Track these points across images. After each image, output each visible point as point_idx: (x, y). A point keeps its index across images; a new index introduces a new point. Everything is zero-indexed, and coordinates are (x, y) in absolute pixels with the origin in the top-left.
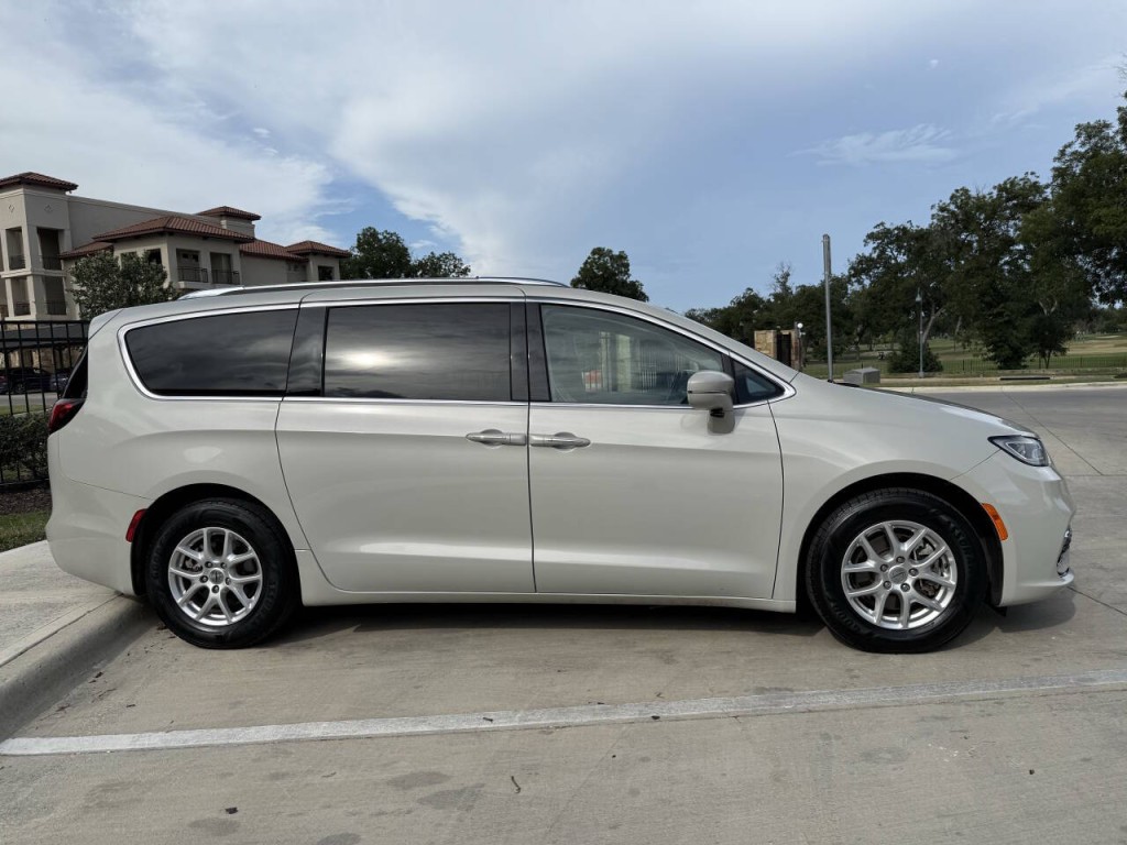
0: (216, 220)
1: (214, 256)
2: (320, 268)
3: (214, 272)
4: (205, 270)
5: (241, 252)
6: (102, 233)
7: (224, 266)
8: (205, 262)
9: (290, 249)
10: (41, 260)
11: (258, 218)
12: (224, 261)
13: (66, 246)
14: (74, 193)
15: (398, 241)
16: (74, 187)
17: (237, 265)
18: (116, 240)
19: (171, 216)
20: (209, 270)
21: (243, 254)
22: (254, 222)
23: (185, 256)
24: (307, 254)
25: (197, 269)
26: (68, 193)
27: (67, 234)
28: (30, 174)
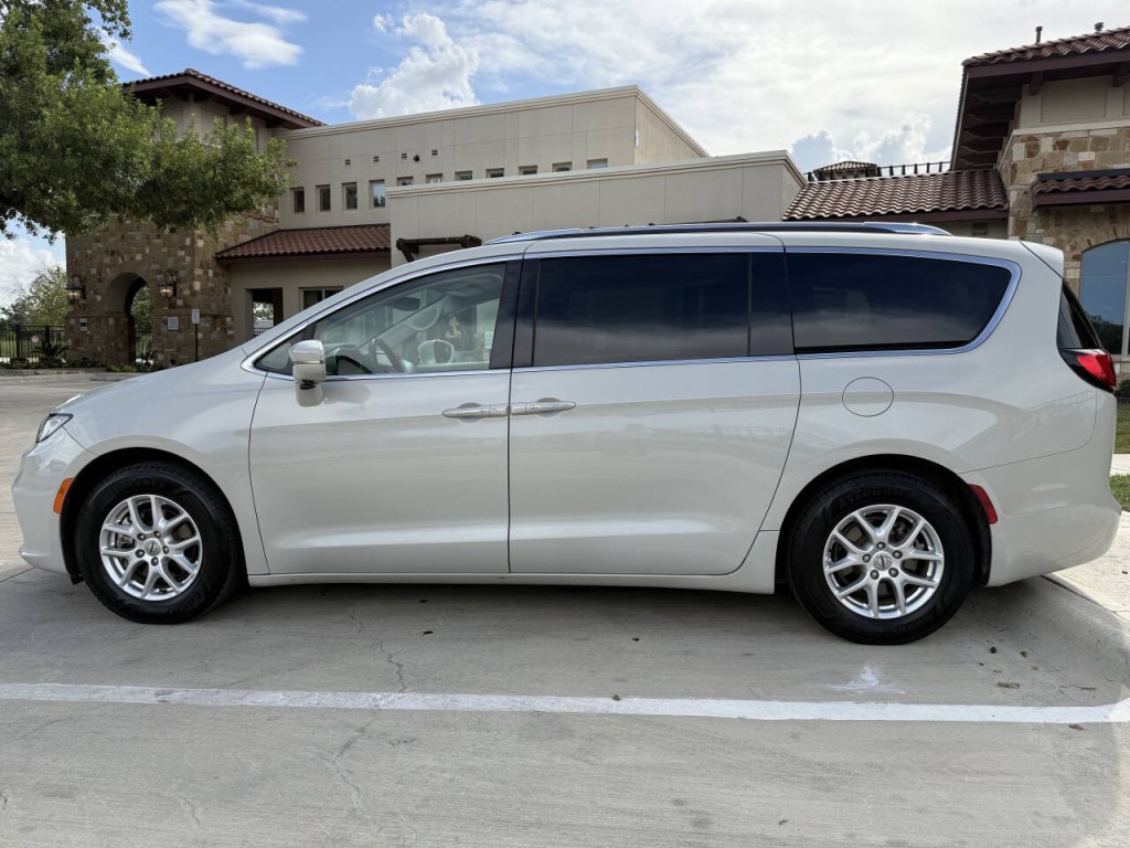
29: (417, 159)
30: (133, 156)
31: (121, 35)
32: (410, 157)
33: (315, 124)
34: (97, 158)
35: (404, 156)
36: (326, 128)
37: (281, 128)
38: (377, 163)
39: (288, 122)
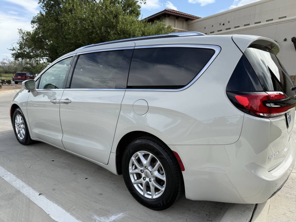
29: (224, 24)
30: (135, 33)
31: (144, 3)
32: (222, 24)
33: (198, 18)
34: (127, 35)
35: (220, 24)
36: (201, 19)
37: (189, 21)
38: (213, 27)
39: (191, 19)
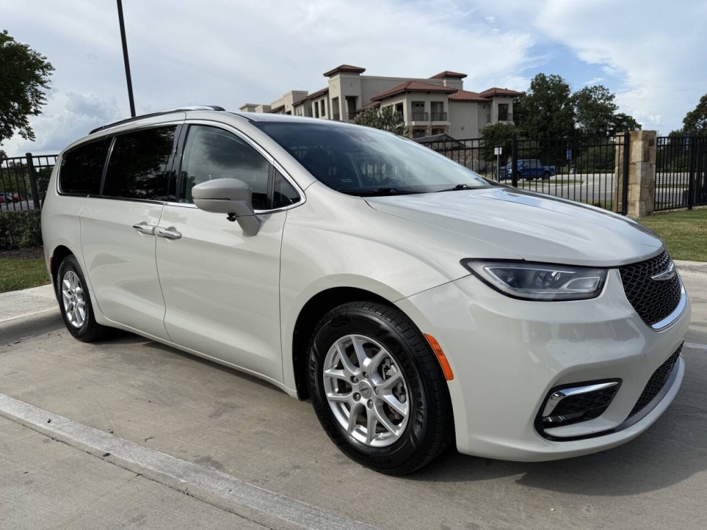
0: (440, 80)
1: (433, 104)
2: (500, 105)
3: (433, 114)
4: (427, 113)
5: (449, 99)
6: (374, 96)
7: (439, 110)
8: (428, 109)
9: (482, 95)
10: (348, 114)
11: (465, 76)
12: (439, 107)
13: (359, 106)
14: (364, 74)
15: (560, 81)
16: (363, 70)
17: (446, 109)
18: (382, 99)
19: (411, 81)
20: (429, 113)
21: (451, 100)
22: (463, 79)
23: (417, 105)
24: (492, 96)
25: (422, 113)
26: (361, 74)
27: (360, 98)
28: (344, 66)
